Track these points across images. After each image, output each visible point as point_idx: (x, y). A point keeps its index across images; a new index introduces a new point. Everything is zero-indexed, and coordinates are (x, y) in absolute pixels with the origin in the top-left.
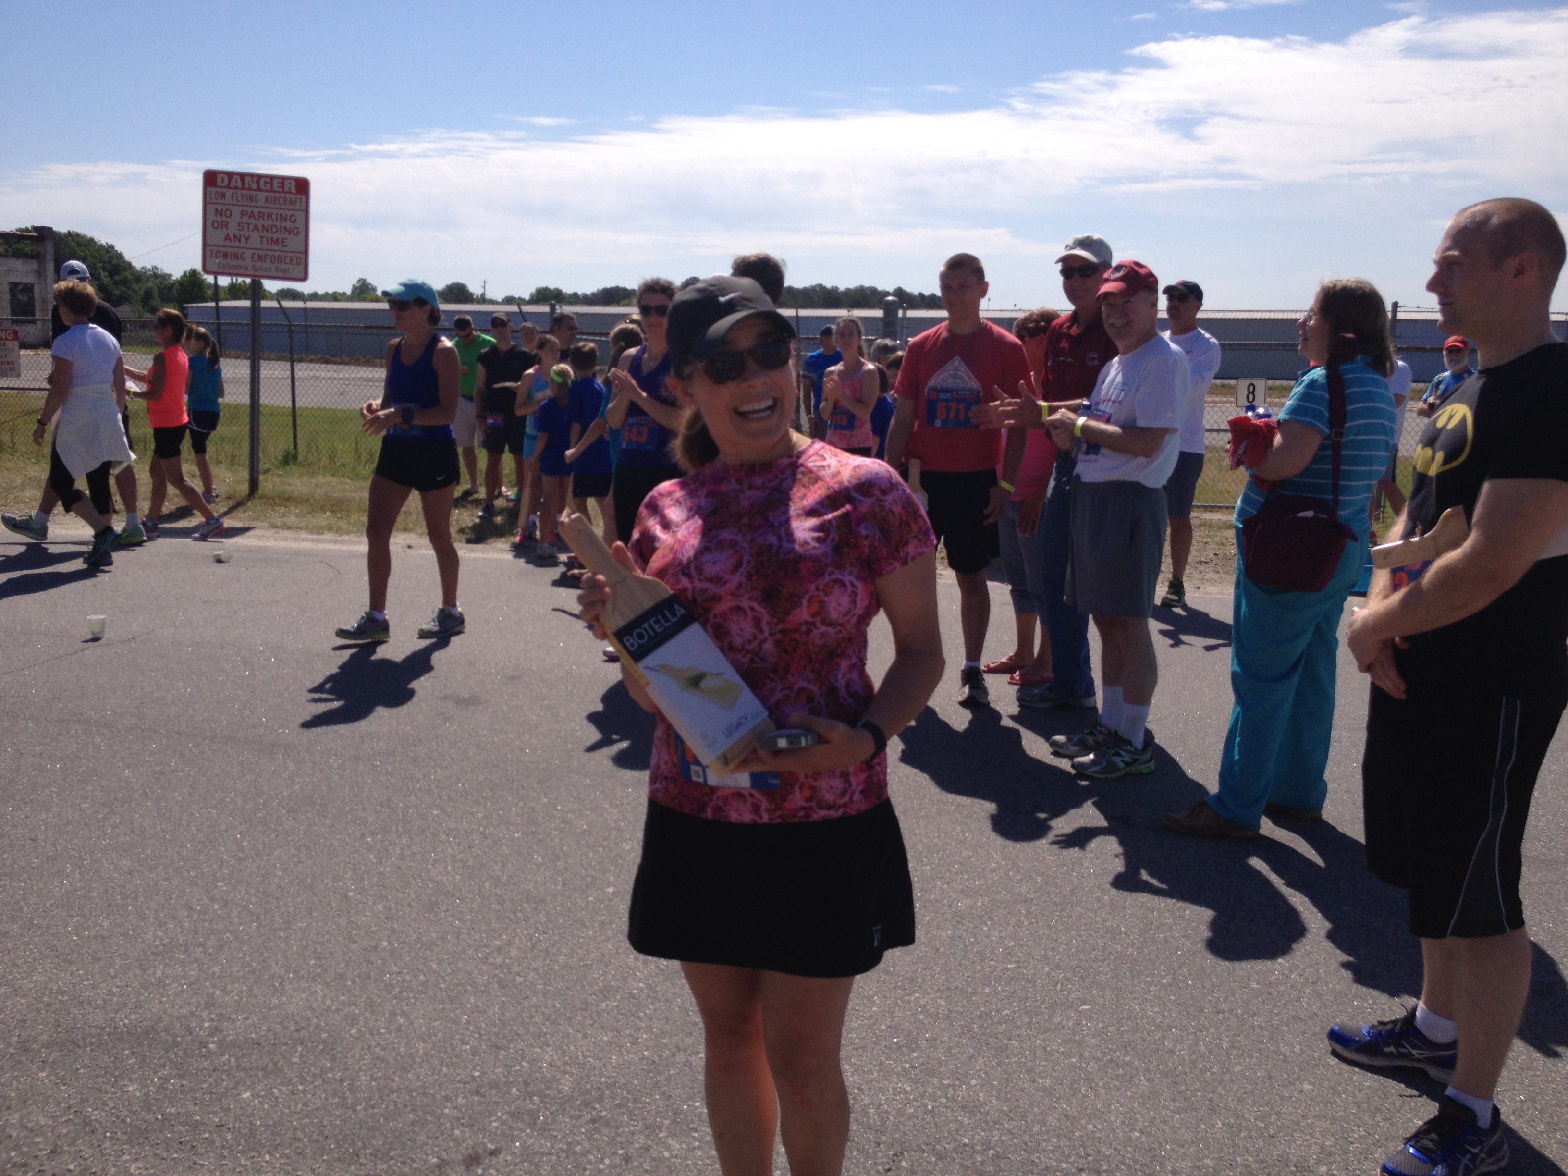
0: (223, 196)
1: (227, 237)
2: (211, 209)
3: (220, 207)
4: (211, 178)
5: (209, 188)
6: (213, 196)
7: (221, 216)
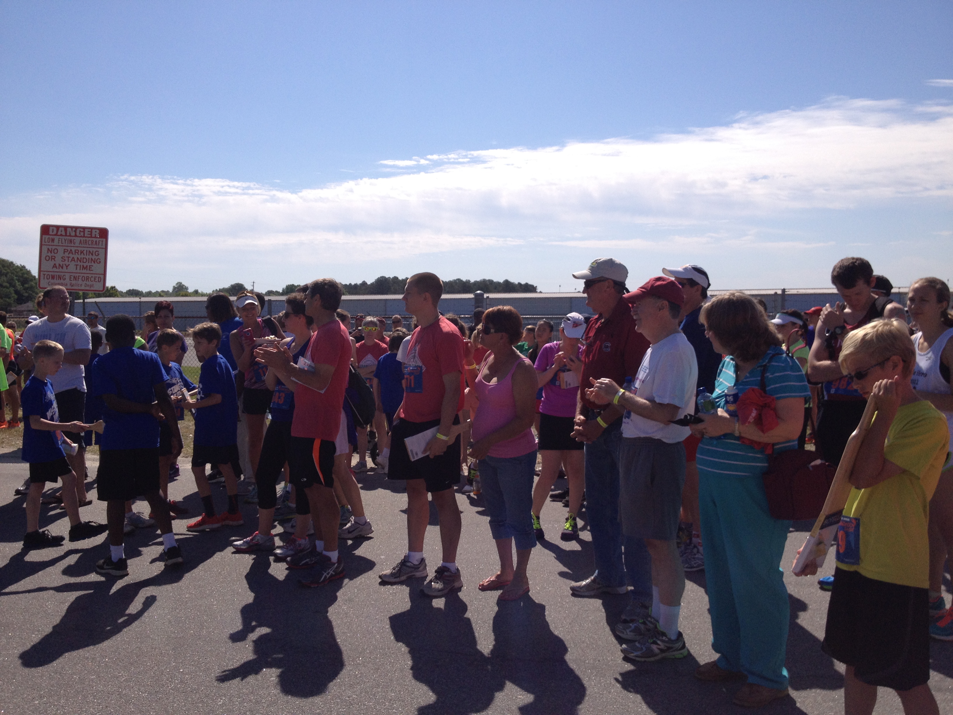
0: (53, 240)
1: (55, 266)
2: (45, 248)
3: (50, 247)
4: (45, 229)
5: (44, 236)
6: (46, 241)
7: (51, 252)
